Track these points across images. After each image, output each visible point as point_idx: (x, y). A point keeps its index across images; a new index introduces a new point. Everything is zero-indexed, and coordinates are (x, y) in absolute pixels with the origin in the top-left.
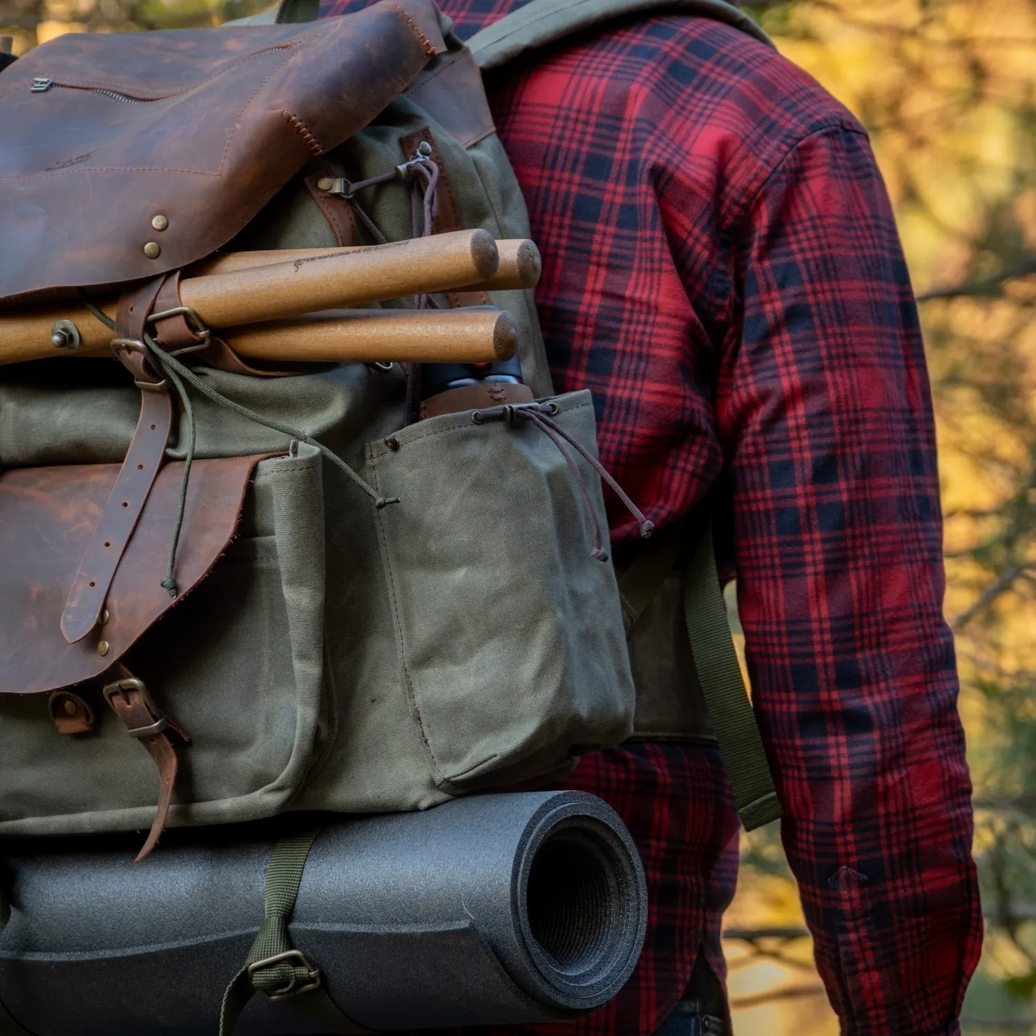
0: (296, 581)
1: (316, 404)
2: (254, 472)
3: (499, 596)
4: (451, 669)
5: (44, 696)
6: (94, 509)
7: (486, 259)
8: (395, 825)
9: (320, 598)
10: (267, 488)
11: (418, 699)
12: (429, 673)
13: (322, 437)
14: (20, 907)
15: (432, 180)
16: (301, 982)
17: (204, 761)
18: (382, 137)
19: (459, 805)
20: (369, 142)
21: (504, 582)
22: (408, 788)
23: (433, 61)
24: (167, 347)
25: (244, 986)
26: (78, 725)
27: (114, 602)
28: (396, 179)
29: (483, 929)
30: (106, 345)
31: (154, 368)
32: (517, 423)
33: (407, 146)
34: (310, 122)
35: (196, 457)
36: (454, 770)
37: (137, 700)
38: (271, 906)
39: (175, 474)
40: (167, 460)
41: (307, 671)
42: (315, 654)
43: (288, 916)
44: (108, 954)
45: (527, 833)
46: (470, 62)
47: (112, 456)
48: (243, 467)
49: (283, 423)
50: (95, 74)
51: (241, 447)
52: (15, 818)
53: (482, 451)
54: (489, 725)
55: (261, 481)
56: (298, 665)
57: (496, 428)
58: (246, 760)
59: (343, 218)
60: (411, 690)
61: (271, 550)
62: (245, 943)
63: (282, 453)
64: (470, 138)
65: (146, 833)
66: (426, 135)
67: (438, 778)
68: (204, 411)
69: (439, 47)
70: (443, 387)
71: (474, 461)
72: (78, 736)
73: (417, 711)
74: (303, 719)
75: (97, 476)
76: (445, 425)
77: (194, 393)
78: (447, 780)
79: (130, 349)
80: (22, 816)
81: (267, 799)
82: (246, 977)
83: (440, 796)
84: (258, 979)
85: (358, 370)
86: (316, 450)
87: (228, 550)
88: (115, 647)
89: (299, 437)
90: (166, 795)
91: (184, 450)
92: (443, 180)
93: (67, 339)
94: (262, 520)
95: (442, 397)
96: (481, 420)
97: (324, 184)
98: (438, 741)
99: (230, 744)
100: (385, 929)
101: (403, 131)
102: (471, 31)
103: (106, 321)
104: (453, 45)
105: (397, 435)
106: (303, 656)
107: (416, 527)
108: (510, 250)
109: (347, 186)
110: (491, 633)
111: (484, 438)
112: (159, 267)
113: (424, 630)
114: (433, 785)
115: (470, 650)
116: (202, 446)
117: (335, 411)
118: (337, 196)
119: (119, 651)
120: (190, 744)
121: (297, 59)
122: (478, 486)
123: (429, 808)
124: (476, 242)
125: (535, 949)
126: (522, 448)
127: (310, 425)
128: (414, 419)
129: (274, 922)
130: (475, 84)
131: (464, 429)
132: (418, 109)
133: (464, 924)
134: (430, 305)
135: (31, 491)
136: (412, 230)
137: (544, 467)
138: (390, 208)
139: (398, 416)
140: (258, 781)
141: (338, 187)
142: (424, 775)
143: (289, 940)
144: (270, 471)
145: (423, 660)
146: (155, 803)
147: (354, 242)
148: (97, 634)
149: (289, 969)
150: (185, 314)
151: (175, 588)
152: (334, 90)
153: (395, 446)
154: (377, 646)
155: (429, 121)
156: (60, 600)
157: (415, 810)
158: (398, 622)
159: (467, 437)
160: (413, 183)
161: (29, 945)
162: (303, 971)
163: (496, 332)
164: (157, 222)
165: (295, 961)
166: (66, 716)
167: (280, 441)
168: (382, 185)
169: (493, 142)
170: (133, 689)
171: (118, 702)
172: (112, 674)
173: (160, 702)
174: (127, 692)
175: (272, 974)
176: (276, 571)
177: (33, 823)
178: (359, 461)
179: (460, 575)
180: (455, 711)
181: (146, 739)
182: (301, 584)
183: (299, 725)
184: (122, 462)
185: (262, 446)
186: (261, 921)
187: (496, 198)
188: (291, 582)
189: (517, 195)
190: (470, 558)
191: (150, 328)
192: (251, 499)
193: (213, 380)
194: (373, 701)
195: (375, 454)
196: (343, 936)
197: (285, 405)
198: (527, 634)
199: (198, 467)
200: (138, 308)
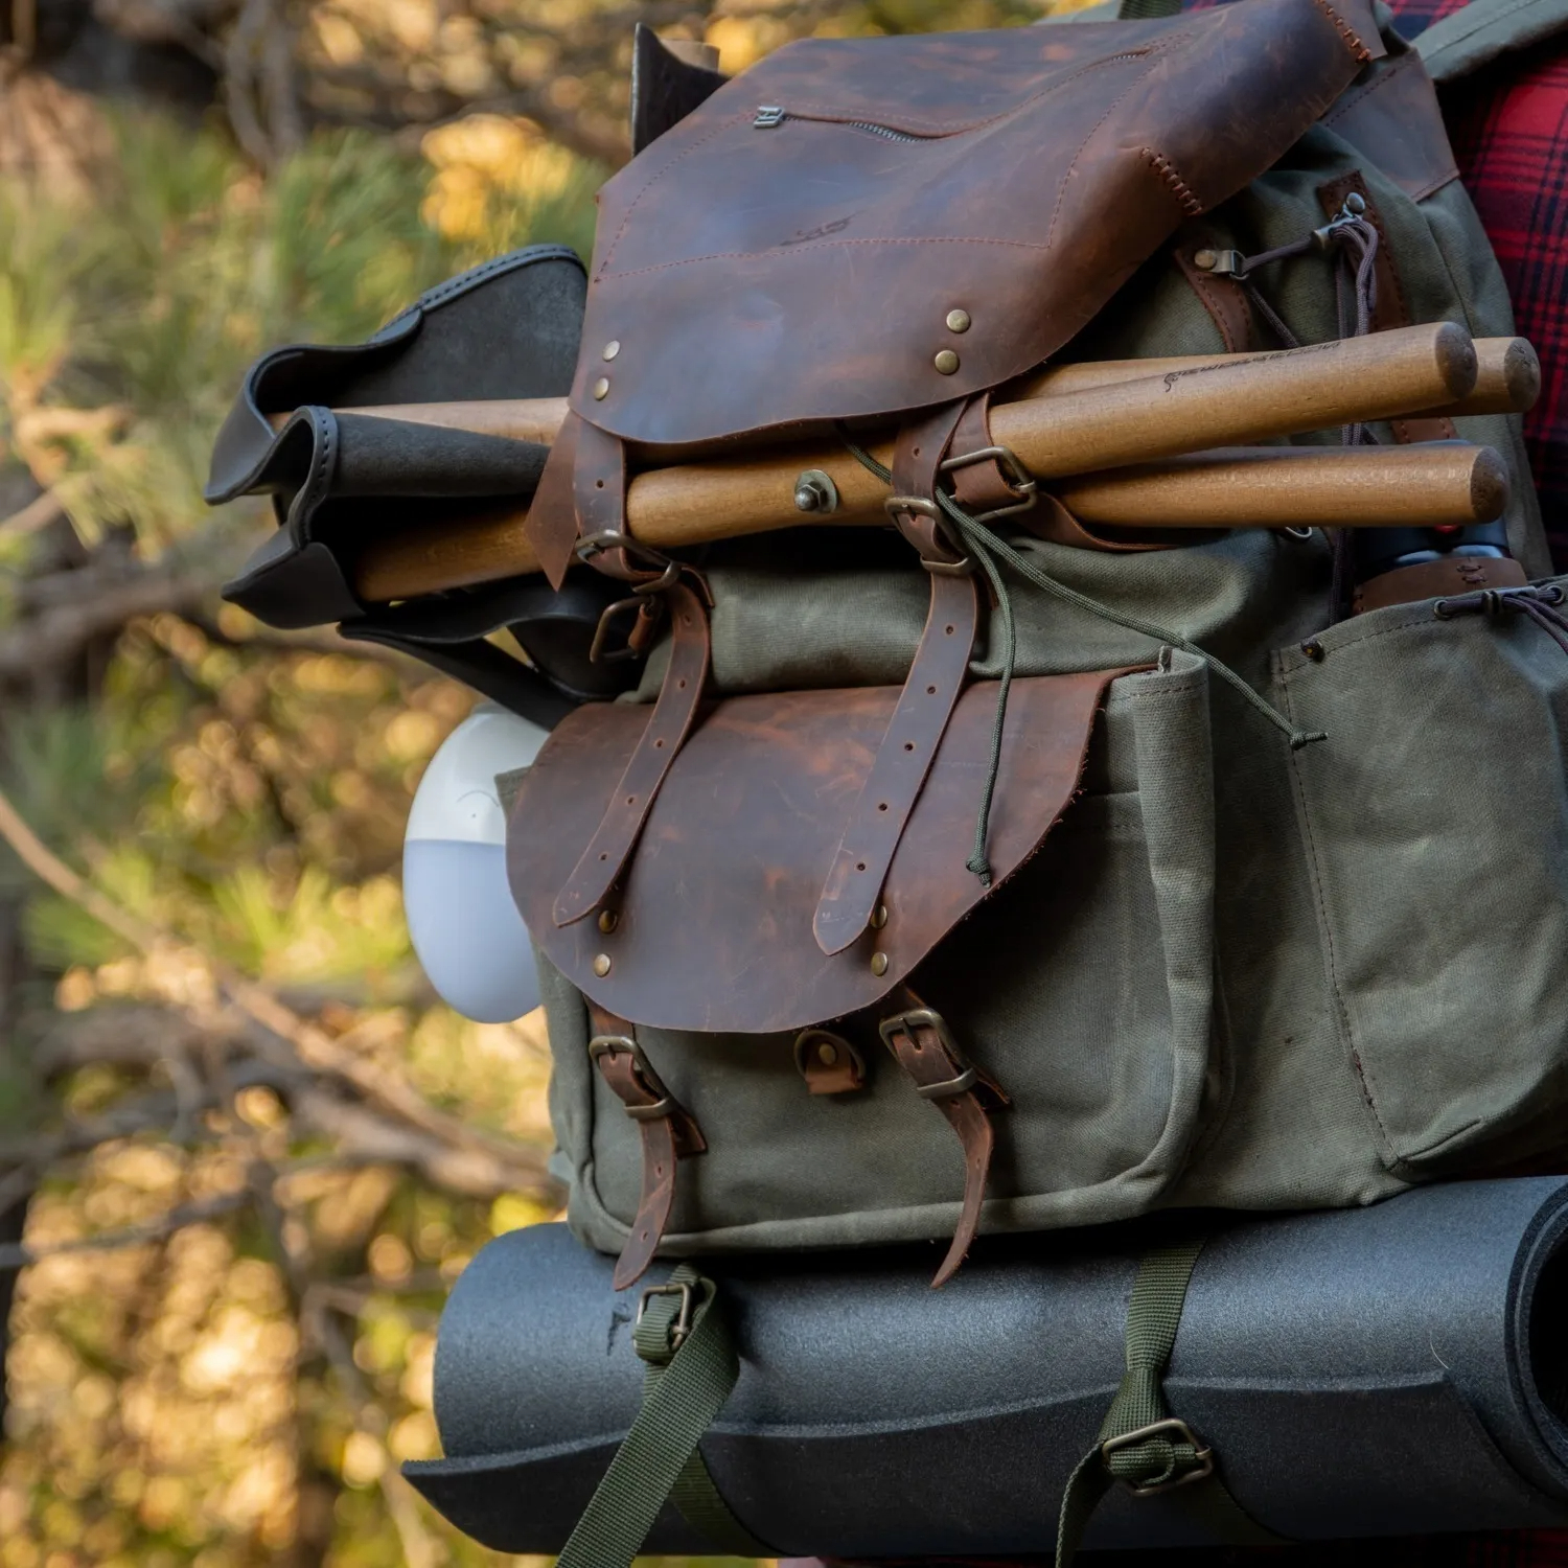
0: (1170, 860)
1: (1198, 591)
2: (1105, 695)
3: (1478, 880)
4: (1406, 991)
5: (790, 1035)
6: (862, 754)
7: (1459, 367)
8: (1323, 1229)
9: (1207, 884)
10: (1125, 719)
11: (1357, 1038)
12: (1374, 998)
13: (1206, 642)
14: (754, 1358)
15: (1369, 251)
16: (1184, 1467)
17: (1032, 1132)
18: (1290, 186)
19: (1420, 1199)
20: (1271, 194)
21: (1487, 859)
22: (1343, 1173)
23: (1364, 71)
24: (971, 508)
25: (1096, 1472)
26: (840, 1081)
27: (895, 893)
28: (1313, 250)
29: (1463, 1384)
30: (877, 507)
31: (950, 540)
32: (1503, 618)
33: (1328, 201)
34: (1183, 164)
35: (1018, 674)
36: (1414, 1145)
37: (931, 1041)
38: (1136, 1353)
39: (984, 701)
40: (971, 680)
41: (1188, 996)
42: (1200, 969)
43: (1163, 1367)
44: (887, 1426)
45: (1528, 1239)
46: (1419, 73)
47: (888, 675)
48: (1089, 689)
49: (1146, 620)
50: (848, 100)
51: (1085, 658)
52: (743, 1222)
53: (1450, 661)
54: (1465, 1075)
55: (1116, 709)
56: (1174, 986)
57: (1471, 626)
58: (1097, 1131)
59: (1233, 310)
60: (1346, 1024)
61: (1132, 814)
62: (1096, 1410)
63: (1147, 666)
64: (1422, 187)
65: (944, 1244)
66: (1356, 182)
67: (1389, 1157)
68: (1027, 604)
69: (1376, 50)
70: (1390, 564)
71: (1437, 676)
72: (840, 1098)
73: (1355, 1055)
74: (1185, 1071)
75: (865, 704)
76: (1395, 621)
77: (1012, 578)
78: (1403, 1161)
79: (914, 512)
80: (754, 1220)
81: (1130, 1190)
82: (1100, 1458)
83: (1393, 1184)
84: (1118, 1462)
85: (1259, 540)
86: (1200, 661)
87: (1069, 812)
88: (898, 962)
89: (1174, 642)
90: (977, 1186)
91: (998, 663)
92: (1384, 251)
93: (819, 499)
94: (1118, 769)
95: (1388, 579)
96: (1449, 614)
97: (1204, 258)
98: (1388, 1101)
99: (1074, 1107)
100: (1313, 1385)
101: (1321, 178)
102: (1418, 25)
103: (878, 470)
104: (1395, 48)
105: (1321, 638)
106: (1183, 974)
107: (1350, 775)
108: (1494, 353)
109: (1238, 261)
110: (1468, 937)
111: (1454, 640)
112: (958, 387)
113: (1365, 932)
114: (1381, 1167)
115: (1437, 962)
116: (1026, 658)
117: (1226, 602)
118: (1225, 276)
119: (903, 967)
120: (1010, 1108)
121: (1161, 70)
122: (1446, 713)
123: (1379, 1201)
124: (1442, 341)
125: (1542, 1415)
126: (1510, 654)
127: (1188, 624)
128: (1345, 612)
129: (1141, 1377)
130: (1427, 104)
131: (1423, 627)
132: (1344, 145)
133: (1434, 1377)
134: (1367, 439)
135: (763, 729)
136: (1337, 327)
137: (1546, 684)
138: (1303, 293)
139: (1320, 611)
140: (1116, 1163)
141: (1225, 262)
142: (1368, 1154)
143: (1164, 1404)
144: (1130, 695)
145: (1364, 978)
146: (958, 1198)
147: (1250, 347)
148: (870, 941)
149: (1165, 1447)
150: (999, 459)
151: (989, 872)
152: (1218, 118)
153: (1318, 655)
154: (1294, 958)
155: (1361, 162)
156: (812, 891)
157: (1354, 1205)
158: (1324, 917)
159: (1427, 640)
160: (1339, 255)
161: (768, 1414)
162: (1186, 1450)
163: (1474, 479)
164: (954, 320)
165: (1174, 1436)
166: (821, 1066)
167: (1144, 648)
168: (1291, 260)
169: (1455, 193)
170: (925, 1025)
171: (902, 1045)
172: (893, 1003)
173: (966, 1045)
174: (917, 1029)
175: (1140, 1455)
176: (1142, 846)
177: (770, 1230)
178: (1263, 677)
179: (1419, 849)
180: (1414, 1055)
181: (944, 1101)
182: (1180, 864)
183: (1177, 1078)
184: (902, 682)
185: (1115, 656)
186: (1122, 1377)
187: (1464, 279)
188: (1164, 861)
189: (1494, 274)
190: (1436, 823)
191: (945, 480)
192: (1102, 737)
193: (1040, 557)
194: (1289, 1041)
195: (1287, 668)
196: (1247, 1396)
197: (1149, 594)
198: (1522, 939)
199: (1021, 691)
200: (927, 450)
